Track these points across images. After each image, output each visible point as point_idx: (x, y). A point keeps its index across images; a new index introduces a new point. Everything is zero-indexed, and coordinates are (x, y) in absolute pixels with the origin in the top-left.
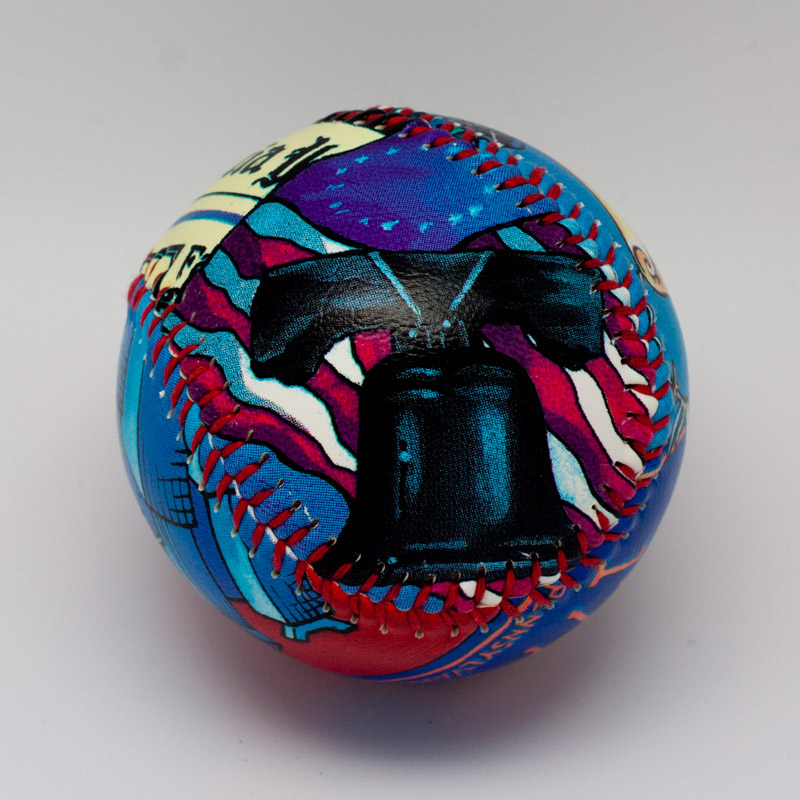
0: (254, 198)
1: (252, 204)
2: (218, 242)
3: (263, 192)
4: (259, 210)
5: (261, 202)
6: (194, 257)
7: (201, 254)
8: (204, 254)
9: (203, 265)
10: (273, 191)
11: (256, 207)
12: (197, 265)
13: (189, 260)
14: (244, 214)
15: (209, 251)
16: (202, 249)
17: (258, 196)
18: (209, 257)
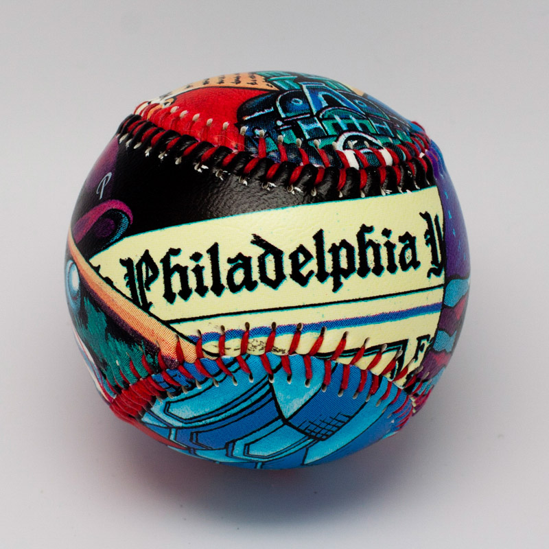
0: (439, 286)
1: (441, 291)
2: (436, 327)
3: (440, 280)
4: (447, 292)
5: (444, 286)
6: (424, 344)
7: (428, 341)
8: (430, 339)
9: (431, 346)
10: (445, 274)
11: (445, 292)
12: (428, 348)
13: (420, 348)
14: (441, 301)
15: (432, 336)
16: (427, 337)
17: (440, 283)
18: (434, 339)
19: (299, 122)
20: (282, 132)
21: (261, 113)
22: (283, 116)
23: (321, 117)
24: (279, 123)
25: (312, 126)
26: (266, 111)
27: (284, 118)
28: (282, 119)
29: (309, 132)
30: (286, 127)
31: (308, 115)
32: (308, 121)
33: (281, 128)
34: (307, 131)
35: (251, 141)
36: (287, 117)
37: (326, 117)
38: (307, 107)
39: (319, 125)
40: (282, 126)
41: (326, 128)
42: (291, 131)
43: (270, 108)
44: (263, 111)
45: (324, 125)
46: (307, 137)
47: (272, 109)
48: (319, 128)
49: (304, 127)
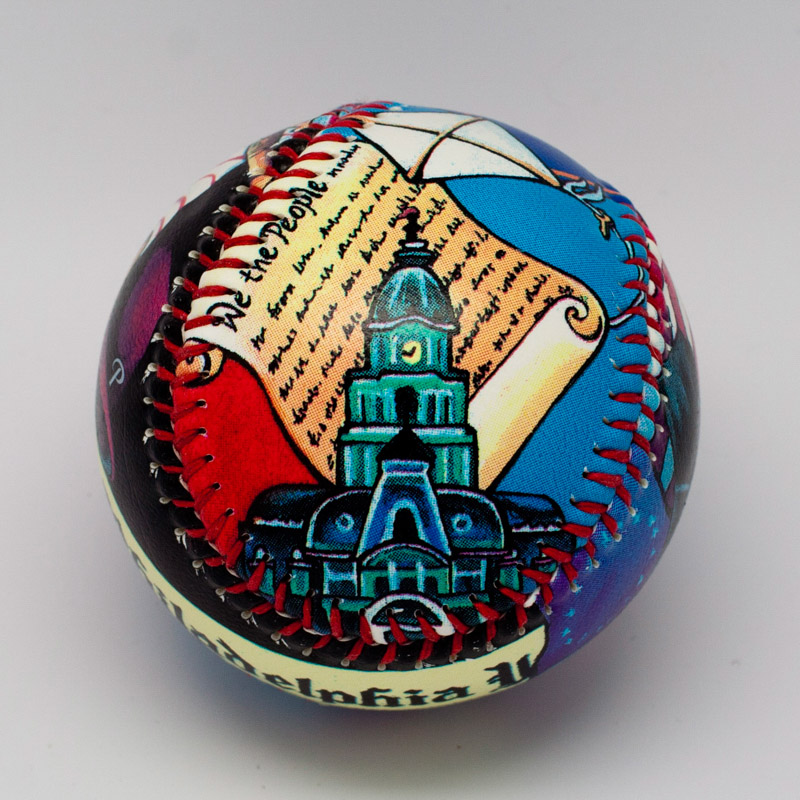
19: (325, 565)
20: (294, 571)
21: (282, 524)
22: (309, 544)
23: (365, 563)
24: (297, 555)
25: (342, 577)
26: (291, 524)
27: (308, 550)
28: (304, 550)
29: (332, 585)
30: (303, 565)
31: (346, 557)
32: (340, 566)
33: (295, 564)
34: (330, 582)
35: (243, 567)
36: (313, 550)
37: (374, 564)
38: (354, 540)
39: (354, 577)
40: (299, 561)
41: (362, 585)
42: (307, 574)
43: (297, 521)
44: (287, 522)
45: (362, 579)
46: (326, 591)
47: (300, 526)
48: (351, 582)
49: (329, 575)
